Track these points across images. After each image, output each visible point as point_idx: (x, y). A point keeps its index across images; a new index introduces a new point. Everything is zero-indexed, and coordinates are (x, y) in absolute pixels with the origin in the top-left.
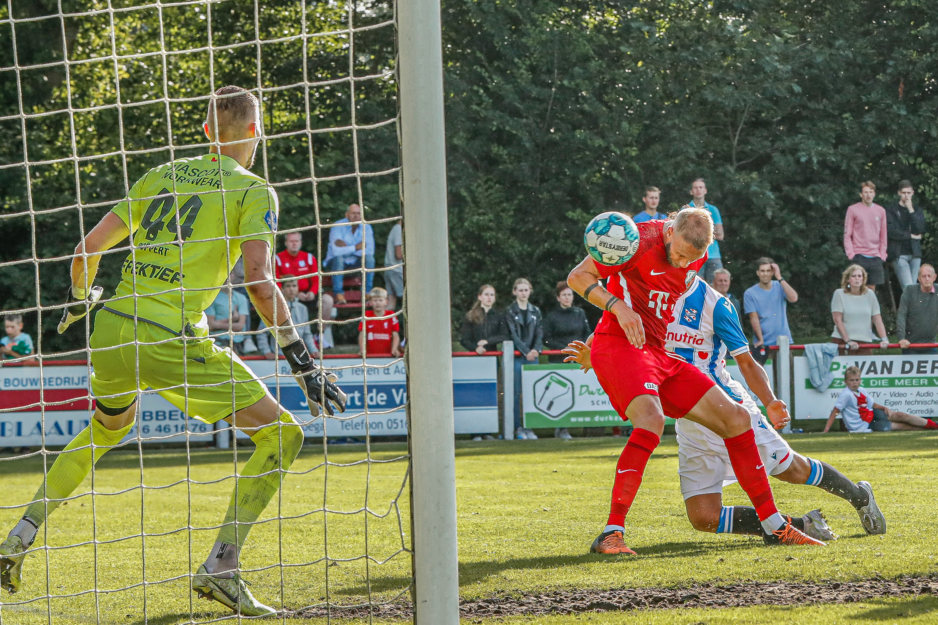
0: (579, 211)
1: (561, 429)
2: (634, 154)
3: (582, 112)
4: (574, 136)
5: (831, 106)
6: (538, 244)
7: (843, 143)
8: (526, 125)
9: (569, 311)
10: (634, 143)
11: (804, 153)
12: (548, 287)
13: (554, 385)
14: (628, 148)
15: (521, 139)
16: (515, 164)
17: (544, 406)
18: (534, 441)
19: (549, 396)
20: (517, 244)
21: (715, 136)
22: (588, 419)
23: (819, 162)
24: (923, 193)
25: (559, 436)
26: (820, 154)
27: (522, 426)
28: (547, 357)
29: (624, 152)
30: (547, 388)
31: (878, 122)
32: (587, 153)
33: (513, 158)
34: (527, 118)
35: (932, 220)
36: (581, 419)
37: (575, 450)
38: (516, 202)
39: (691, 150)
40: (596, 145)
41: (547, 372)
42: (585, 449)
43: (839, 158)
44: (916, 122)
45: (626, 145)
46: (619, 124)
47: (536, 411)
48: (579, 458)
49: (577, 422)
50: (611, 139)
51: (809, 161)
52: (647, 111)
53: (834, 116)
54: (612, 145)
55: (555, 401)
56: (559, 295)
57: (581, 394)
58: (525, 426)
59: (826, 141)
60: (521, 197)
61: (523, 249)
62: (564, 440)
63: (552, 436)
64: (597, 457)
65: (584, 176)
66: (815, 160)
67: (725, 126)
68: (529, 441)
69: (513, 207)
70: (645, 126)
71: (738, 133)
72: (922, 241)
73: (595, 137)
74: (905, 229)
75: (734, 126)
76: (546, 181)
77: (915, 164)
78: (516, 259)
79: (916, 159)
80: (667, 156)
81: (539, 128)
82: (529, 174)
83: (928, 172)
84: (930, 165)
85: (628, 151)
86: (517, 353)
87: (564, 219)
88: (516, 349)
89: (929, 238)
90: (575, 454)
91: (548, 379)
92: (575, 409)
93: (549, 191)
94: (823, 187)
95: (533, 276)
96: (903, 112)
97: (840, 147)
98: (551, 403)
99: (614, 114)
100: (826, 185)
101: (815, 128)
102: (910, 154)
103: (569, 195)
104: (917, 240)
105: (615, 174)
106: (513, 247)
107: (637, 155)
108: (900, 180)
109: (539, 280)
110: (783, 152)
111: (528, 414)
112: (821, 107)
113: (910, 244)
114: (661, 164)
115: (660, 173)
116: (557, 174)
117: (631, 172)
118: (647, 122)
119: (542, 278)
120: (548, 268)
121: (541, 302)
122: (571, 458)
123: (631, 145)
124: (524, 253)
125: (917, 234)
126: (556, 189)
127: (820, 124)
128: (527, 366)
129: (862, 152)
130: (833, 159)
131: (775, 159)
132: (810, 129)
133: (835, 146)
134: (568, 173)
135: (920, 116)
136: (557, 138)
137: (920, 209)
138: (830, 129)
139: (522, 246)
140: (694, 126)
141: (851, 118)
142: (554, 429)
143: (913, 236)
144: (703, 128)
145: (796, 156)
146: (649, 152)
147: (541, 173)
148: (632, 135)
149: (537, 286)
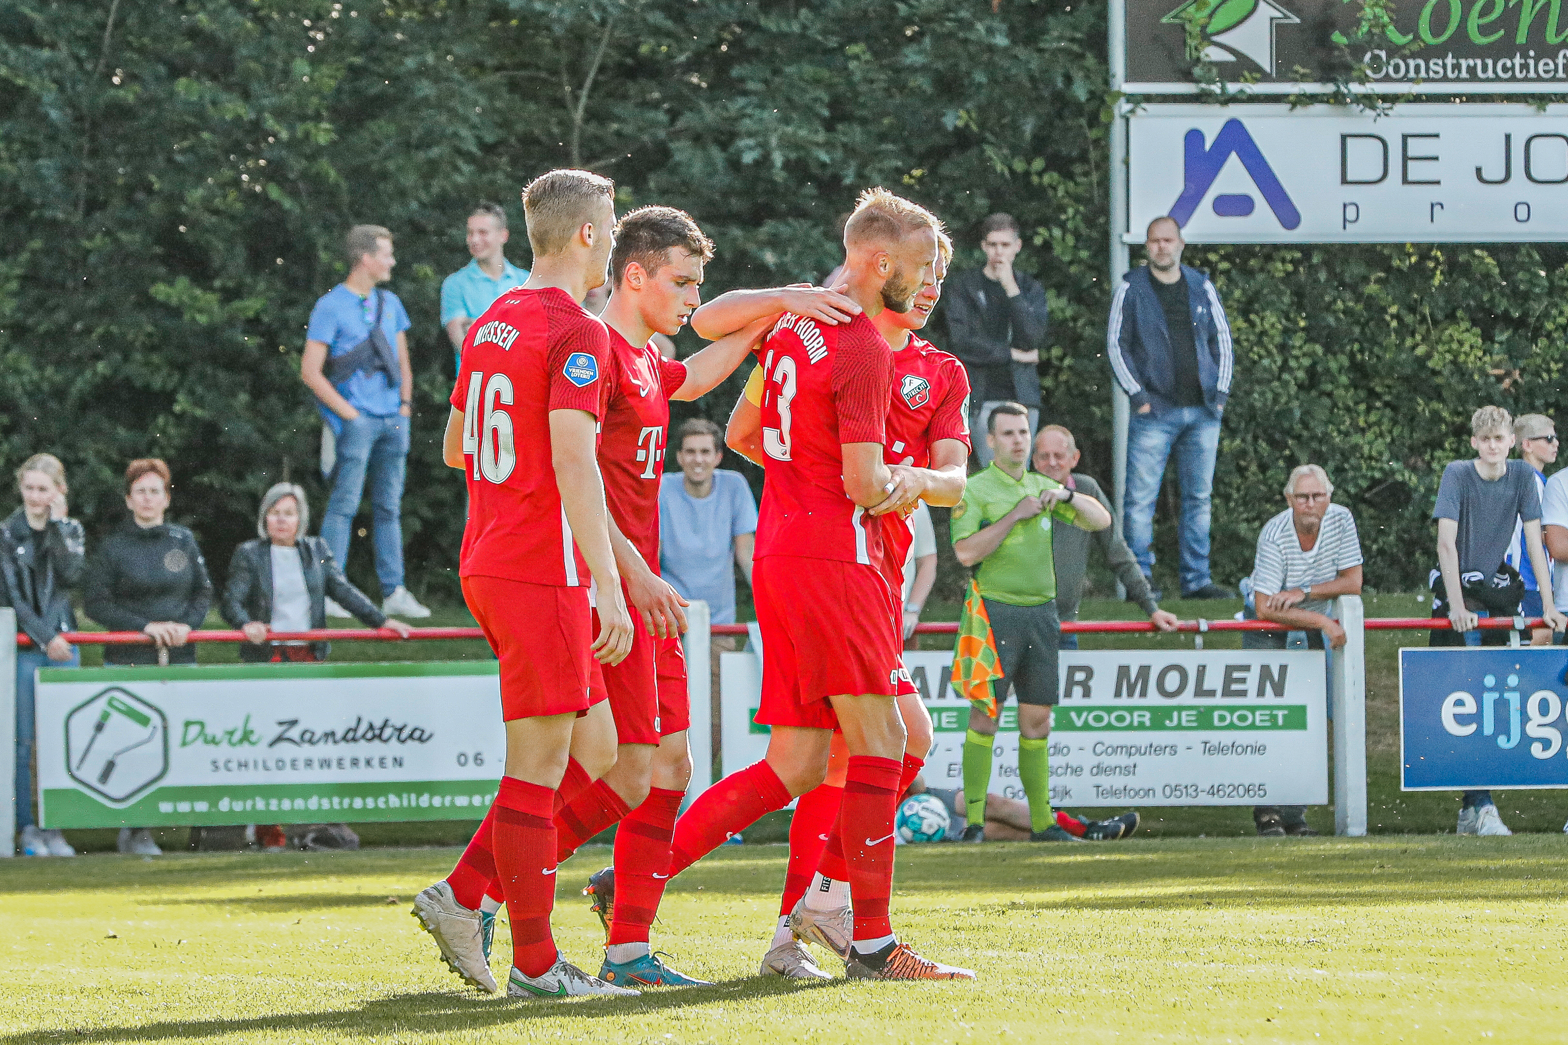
0: (182, 282)
1: (135, 831)
2: (323, 139)
3: (194, 33)
4: (172, 94)
5: (819, 25)
6: (80, 364)
7: (847, 118)
8: (50, 65)
9: (155, 535)
10: (325, 113)
11: (751, 142)
12: (107, 473)
13: (116, 719)
14: (310, 125)
15: (38, 99)
16: (22, 163)
17: (91, 772)
18: (65, 859)
19: (105, 747)
20: (26, 364)
21: (529, 96)
22: (202, 806)
23: (787, 165)
24: (1047, 246)
25: (129, 849)
26: (787, 143)
27: (36, 823)
28: (100, 649)
29: (299, 134)
30: (99, 727)
31: (939, 65)
32: (205, 135)
33: (16, 146)
34: (53, 46)
35: (1069, 313)
36: (184, 807)
37: (164, 883)
38: (24, 257)
39: (464, 132)
40: (228, 117)
41: (100, 686)
42: (193, 883)
43: (839, 154)
44: (1033, 66)
45: (303, 118)
46: (286, 63)
47: (71, 784)
48: (176, 902)
49: (175, 812)
50: (265, 102)
51: (764, 162)
52: (357, 34)
53: (827, 51)
54: (267, 115)
55: (119, 761)
56: (129, 492)
57: (184, 744)
58: (42, 824)
59: (808, 113)
60: (37, 244)
61: (42, 378)
62: (139, 857)
63: (112, 848)
64: (220, 902)
65: (199, 192)
66: (778, 158)
67: (555, 72)
68: (53, 860)
69: (18, 271)
70: (352, 68)
71: (584, 93)
72: (1043, 368)
73: (224, 97)
74: (998, 334)
75: (577, 73)
76: (102, 206)
77: (1027, 174)
78: (24, 401)
79: (1029, 162)
80: (408, 146)
81: (87, 73)
82: (59, 188)
83: (1061, 192)
84: (1068, 176)
85: (307, 135)
86: (24, 638)
87: (147, 303)
88: (20, 630)
89: (1061, 359)
90: (167, 894)
91: (101, 704)
92: (170, 781)
93: (108, 233)
94: (800, 226)
95: (70, 447)
96: (1001, 41)
97: (840, 127)
98: (110, 766)
99: (274, 39)
100: (806, 224)
101: (777, 80)
102: (1015, 150)
103: (158, 241)
104: (1027, 365)
105: (274, 192)
106: (17, 372)
107: (333, 143)
108: (986, 215)
109: (82, 455)
110: (697, 139)
111: (49, 793)
112: (796, 28)
113: (1009, 375)
114: (391, 166)
115: (387, 187)
116: (129, 190)
117: (317, 183)
118: (358, 60)
119: (89, 452)
120: (105, 425)
121: (89, 510)
122: (155, 903)
123: (317, 118)
124: (45, 386)
125: (1027, 348)
126: (126, 225)
127: (790, 70)
128: (50, 670)
129: (894, 142)
130: (824, 157)
131: (678, 157)
132: (766, 82)
133: (829, 126)
134: (156, 186)
135: (1041, 51)
136: (131, 98)
137: (1037, 285)
138: (816, 81)
139: (40, 367)
140: (474, 71)
141: (868, 56)
142: (116, 831)
143: (1017, 355)
144: (497, 77)
145: (732, 150)
146: (362, 138)
147: (90, 187)
148: (318, 92)
149: (77, 470)
